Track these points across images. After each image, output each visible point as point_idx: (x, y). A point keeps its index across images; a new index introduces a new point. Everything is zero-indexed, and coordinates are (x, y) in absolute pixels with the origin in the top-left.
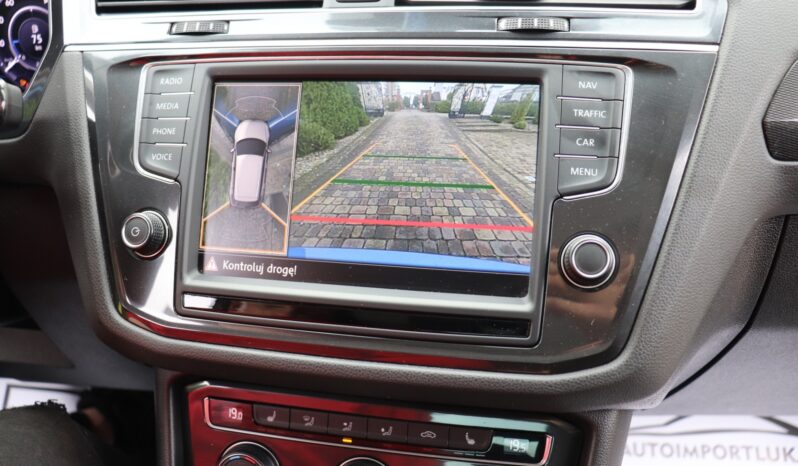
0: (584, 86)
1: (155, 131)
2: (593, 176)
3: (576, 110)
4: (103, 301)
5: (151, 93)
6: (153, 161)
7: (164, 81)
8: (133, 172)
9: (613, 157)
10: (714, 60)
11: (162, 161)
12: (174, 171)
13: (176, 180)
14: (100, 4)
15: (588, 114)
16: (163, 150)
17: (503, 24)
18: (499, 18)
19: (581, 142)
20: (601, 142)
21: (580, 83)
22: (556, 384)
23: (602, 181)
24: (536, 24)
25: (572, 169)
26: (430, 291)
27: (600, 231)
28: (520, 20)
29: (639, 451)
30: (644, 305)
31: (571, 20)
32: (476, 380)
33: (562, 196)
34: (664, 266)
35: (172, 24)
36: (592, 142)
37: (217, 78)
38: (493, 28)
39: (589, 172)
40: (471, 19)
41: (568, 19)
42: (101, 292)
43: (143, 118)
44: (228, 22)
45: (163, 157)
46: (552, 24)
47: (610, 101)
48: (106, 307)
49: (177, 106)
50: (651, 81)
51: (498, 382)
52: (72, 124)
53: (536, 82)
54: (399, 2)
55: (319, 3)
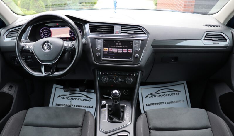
1: (98, 45)
2: (137, 49)
5: (97, 42)
6: (98, 48)
7: (98, 40)
8: (96, 49)
9: (139, 48)
10: (147, 40)
12: (100, 49)
14: (91, 32)
18: (130, 36)
19: (136, 47)
20: (138, 46)
21: (136, 42)
24: (133, 36)
27: (138, 54)
29: (152, 97)
33: (135, 51)
37: (104, 40)
40: (127, 36)
42: (93, 60)
44: (105, 35)
47: (139, 43)
49: (100, 43)
50: (143, 42)
53: (133, 41)
54: (121, 34)
55: (113, 34)
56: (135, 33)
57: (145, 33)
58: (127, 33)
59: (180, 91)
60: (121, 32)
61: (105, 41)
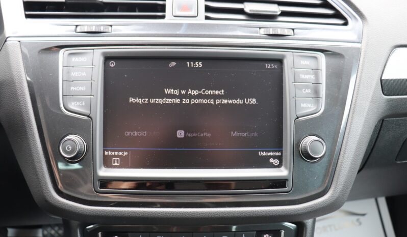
0: (303, 63)
1: (72, 88)
2: (311, 107)
3: (301, 75)
4: (47, 188)
5: (68, 67)
6: (73, 106)
7: (75, 59)
8: (60, 113)
9: (319, 97)
11: (79, 106)
12: (87, 112)
13: (88, 116)
14: (28, 13)
15: (307, 77)
16: (78, 100)
17: (262, 32)
18: (260, 28)
19: (304, 91)
21: (302, 61)
22: (301, 209)
23: (316, 110)
24: (279, 33)
25: (302, 104)
26: (234, 168)
27: (317, 133)
28: (271, 30)
30: (337, 167)
31: (295, 30)
32: (264, 211)
33: (298, 118)
34: (345, 149)
35: (77, 26)
36: (309, 91)
37: (108, 58)
38: (257, 33)
39: (310, 105)
40: (246, 28)
41: (293, 29)
42: (46, 183)
43: (63, 81)
44: (111, 26)
45: (79, 103)
46: (286, 32)
47: (316, 70)
48: (50, 192)
49: (85, 74)
50: (334, 61)
51: (274, 211)
52: (18, 85)
53: (280, 61)
54: (207, 18)
55: (163, 17)
56: (284, 14)
57: (338, 15)
58: (241, 12)
59: (363, 215)
60: (208, 9)
61: (112, 64)
